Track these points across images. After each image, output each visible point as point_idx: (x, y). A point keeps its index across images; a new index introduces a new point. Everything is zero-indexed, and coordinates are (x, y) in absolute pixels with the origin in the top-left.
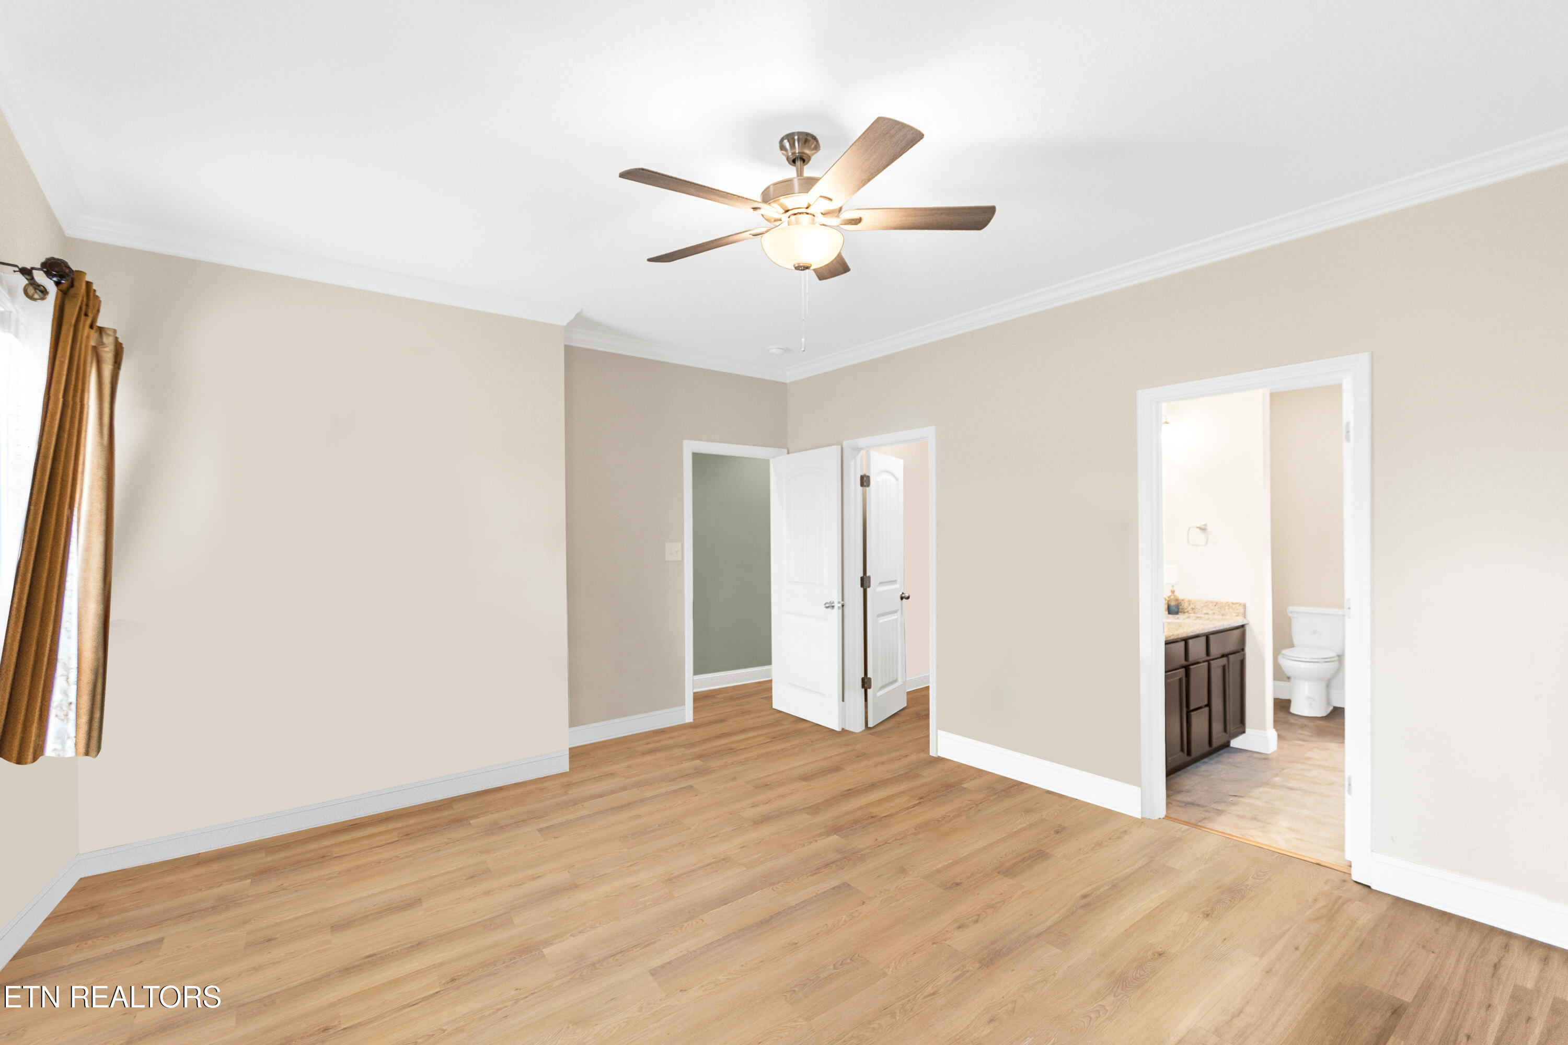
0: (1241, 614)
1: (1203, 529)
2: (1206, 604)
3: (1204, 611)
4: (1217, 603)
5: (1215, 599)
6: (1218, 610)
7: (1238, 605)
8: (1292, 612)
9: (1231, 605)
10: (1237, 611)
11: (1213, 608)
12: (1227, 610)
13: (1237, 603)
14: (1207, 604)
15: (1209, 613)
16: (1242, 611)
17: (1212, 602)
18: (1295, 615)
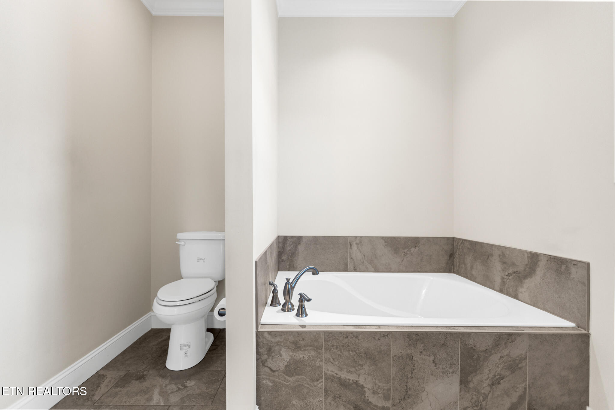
8: (180, 240)
18: (183, 243)
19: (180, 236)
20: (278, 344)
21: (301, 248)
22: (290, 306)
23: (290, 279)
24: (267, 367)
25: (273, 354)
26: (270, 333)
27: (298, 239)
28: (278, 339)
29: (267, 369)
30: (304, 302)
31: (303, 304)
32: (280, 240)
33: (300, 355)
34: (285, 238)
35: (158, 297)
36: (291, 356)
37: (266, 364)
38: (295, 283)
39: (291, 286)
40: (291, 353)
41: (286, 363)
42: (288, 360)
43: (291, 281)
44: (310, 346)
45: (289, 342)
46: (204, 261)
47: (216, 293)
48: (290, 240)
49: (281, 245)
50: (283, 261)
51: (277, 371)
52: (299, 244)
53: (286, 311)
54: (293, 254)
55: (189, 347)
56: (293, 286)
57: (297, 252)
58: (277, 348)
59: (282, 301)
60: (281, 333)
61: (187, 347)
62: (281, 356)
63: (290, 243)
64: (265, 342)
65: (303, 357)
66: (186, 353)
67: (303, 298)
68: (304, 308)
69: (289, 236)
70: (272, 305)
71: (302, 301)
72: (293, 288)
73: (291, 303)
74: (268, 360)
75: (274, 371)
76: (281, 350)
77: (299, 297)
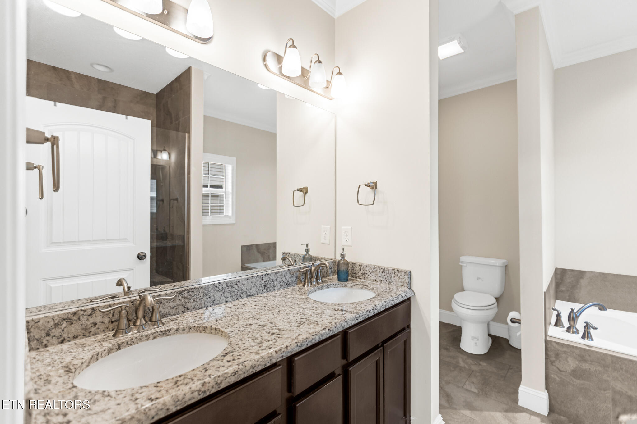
0: (406, 285)
1: (373, 186)
2: (376, 268)
3: (373, 278)
4: (384, 269)
5: (383, 264)
6: (384, 277)
7: (403, 273)
8: (462, 262)
9: (397, 273)
10: (403, 280)
11: (380, 275)
12: (392, 278)
13: (402, 271)
14: (375, 270)
15: (377, 280)
16: (407, 280)
17: (379, 268)
18: (465, 265)
19: (463, 259)
20: (565, 352)
21: (583, 282)
22: (574, 330)
23: (575, 309)
24: (555, 366)
25: (560, 359)
26: (557, 343)
27: (581, 274)
28: (565, 349)
29: (555, 368)
30: (590, 329)
31: (589, 330)
32: (558, 272)
33: (586, 366)
34: (564, 271)
35: (455, 299)
36: (577, 364)
37: (554, 364)
38: (580, 313)
39: (576, 315)
40: (577, 363)
41: (573, 369)
42: (574, 367)
43: (575, 311)
44: (597, 362)
45: (576, 354)
46: (483, 280)
47: (497, 308)
48: (570, 273)
49: (559, 277)
50: (562, 291)
51: (564, 371)
52: (582, 278)
53: (571, 332)
54: (574, 286)
55: (478, 340)
56: (578, 315)
57: (578, 286)
58: (564, 355)
59: (566, 324)
60: (568, 346)
61: (477, 340)
62: (568, 362)
63: (571, 276)
64: (553, 348)
65: (590, 369)
66: (476, 343)
67: (587, 326)
68: (589, 334)
69: (569, 270)
70: (556, 325)
71: (588, 328)
72: (578, 317)
73: (575, 328)
74: (556, 362)
75: (561, 371)
76: (568, 358)
77: (585, 324)
